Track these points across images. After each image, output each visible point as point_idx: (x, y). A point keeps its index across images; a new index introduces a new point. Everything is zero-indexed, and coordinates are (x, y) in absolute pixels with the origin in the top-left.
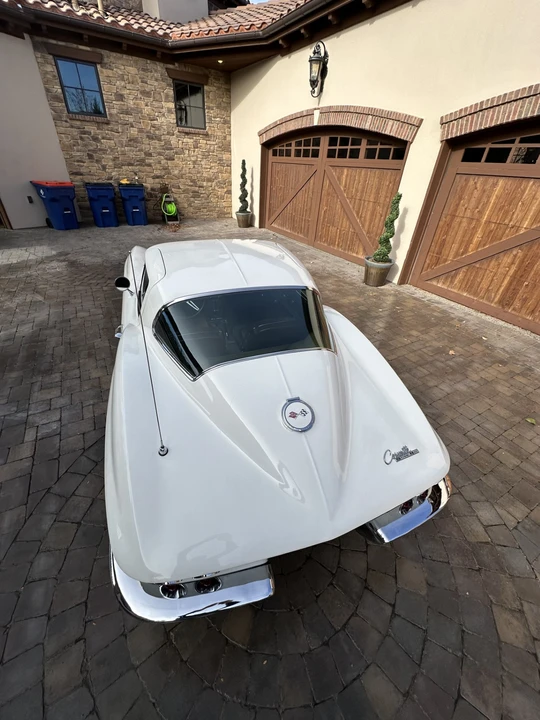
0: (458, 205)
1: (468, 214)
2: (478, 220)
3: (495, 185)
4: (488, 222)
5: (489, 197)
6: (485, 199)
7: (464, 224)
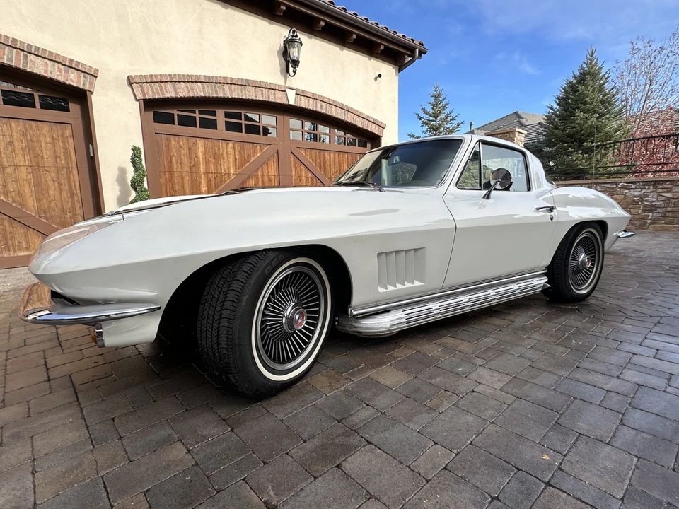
0: (171, 162)
1: (186, 169)
2: (198, 173)
3: (195, 144)
4: (206, 174)
5: (196, 153)
6: (194, 156)
7: (187, 178)
